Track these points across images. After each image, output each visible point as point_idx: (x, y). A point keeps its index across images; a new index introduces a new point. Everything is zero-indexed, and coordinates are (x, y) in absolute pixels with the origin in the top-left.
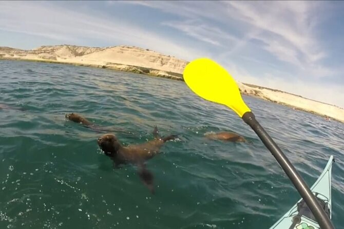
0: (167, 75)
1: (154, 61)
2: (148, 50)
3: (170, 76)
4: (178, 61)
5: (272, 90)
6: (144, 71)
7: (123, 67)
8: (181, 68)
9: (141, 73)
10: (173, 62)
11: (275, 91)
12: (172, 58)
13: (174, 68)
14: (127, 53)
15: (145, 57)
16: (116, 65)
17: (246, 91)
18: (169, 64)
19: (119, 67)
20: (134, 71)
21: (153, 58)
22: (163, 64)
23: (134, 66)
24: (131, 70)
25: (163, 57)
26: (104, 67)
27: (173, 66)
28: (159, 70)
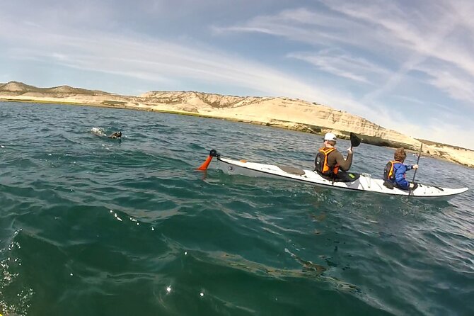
0: (341, 135)
1: (324, 117)
2: (314, 103)
3: (344, 135)
4: (352, 117)
6: (315, 130)
7: (291, 125)
8: (355, 125)
9: (311, 132)
10: (346, 118)
12: (344, 114)
13: (348, 126)
14: (291, 107)
15: (313, 112)
16: (281, 123)
17: (428, 152)
18: (341, 121)
19: (286, 124)
20: (304, 130)
21: (324, 114)
22: (334, 121)
23: (304, 124)
24: (301, 128)
25: (333, 112)
26: (268, 125)
27: (346, 124)
28: (332, 129)
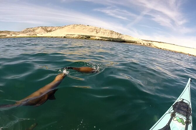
0: (100, 38)
1: (92, 31)
2: (88, 26)
3: (102, 39)
4: (106, 30)
5: (158, 42)
6: (87, 37)
7: (75, 36)
8: (107, 34)
9: (85, 39)
10: (103, 31)
11: (160, 42)
12: (102, 29)
13: (104, 34)
14: (77, 28)
15: (87, 29)
16: (71, 36)
17: (144, 44)
18: (100, 32)
19: (73, 36)
20: (82, 38)
21: (92, 30)
22: (97, 33)
23: (82, 35)
24: (80, 37)
25: (97, 29)
26: (65, 37)
27: (103, 33)
28: (95, 36)
